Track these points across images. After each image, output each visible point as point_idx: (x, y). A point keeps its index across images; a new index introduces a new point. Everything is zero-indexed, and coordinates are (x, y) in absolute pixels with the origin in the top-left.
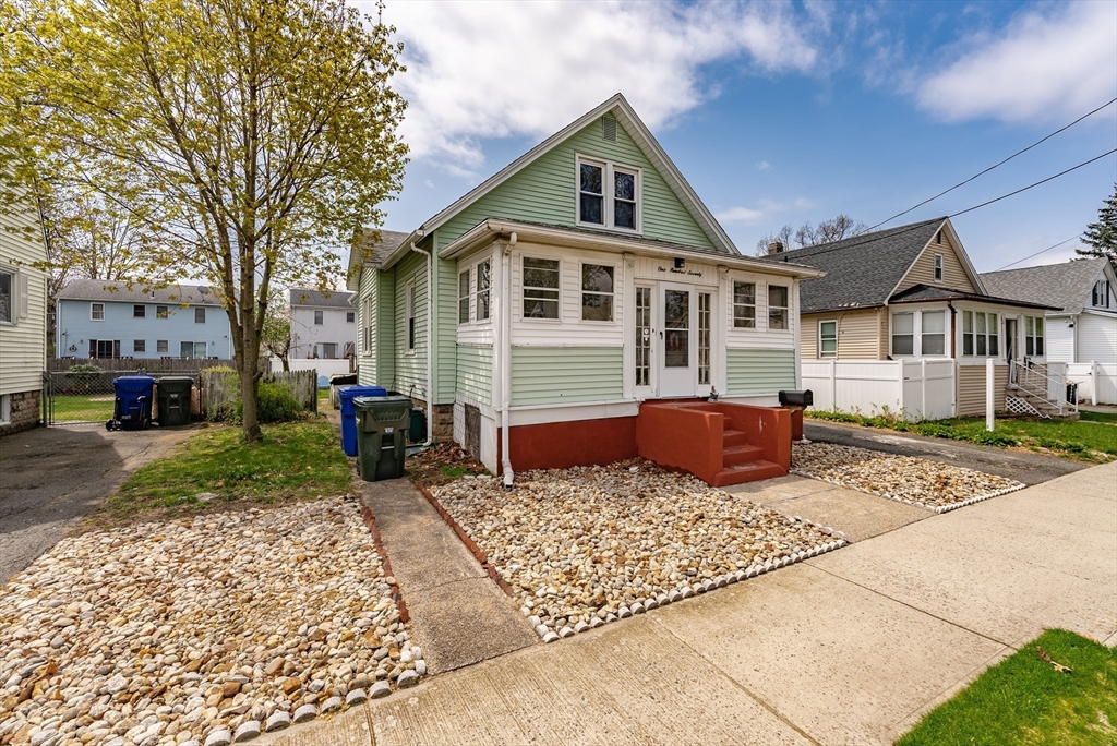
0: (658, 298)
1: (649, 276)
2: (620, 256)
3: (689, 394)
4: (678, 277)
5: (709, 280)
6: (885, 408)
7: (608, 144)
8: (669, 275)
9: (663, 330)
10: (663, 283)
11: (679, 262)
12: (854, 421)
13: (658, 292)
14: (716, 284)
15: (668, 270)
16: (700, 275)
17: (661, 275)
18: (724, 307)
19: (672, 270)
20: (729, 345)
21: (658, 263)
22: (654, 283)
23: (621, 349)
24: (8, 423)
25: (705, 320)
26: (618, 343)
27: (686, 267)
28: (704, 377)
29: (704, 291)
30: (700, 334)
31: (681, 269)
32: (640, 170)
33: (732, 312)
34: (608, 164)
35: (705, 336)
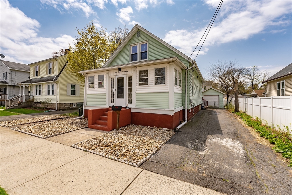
0: (116, 80)
4: (121, 73)
5: (130, 72)
7: (139, 38)
8: (118, 74)
9: (117, 88)
14: (133, 73)
15: (117, 72)
16: (127, 71)
17: (116, 74)
19: (119, 72)
20: (137, 91)
21: (114, 71)
22: (115, 76)
23: (106, 94)
25: (130, 84)
26: (105, 92)
27: (122, 70)
28: (130, 101)
29: (130, 76)
30: (129, 89)
31: (121, 71)
32: (148, 41)
33: (138, 81)
34: (139, 44)
35: (130, 90)
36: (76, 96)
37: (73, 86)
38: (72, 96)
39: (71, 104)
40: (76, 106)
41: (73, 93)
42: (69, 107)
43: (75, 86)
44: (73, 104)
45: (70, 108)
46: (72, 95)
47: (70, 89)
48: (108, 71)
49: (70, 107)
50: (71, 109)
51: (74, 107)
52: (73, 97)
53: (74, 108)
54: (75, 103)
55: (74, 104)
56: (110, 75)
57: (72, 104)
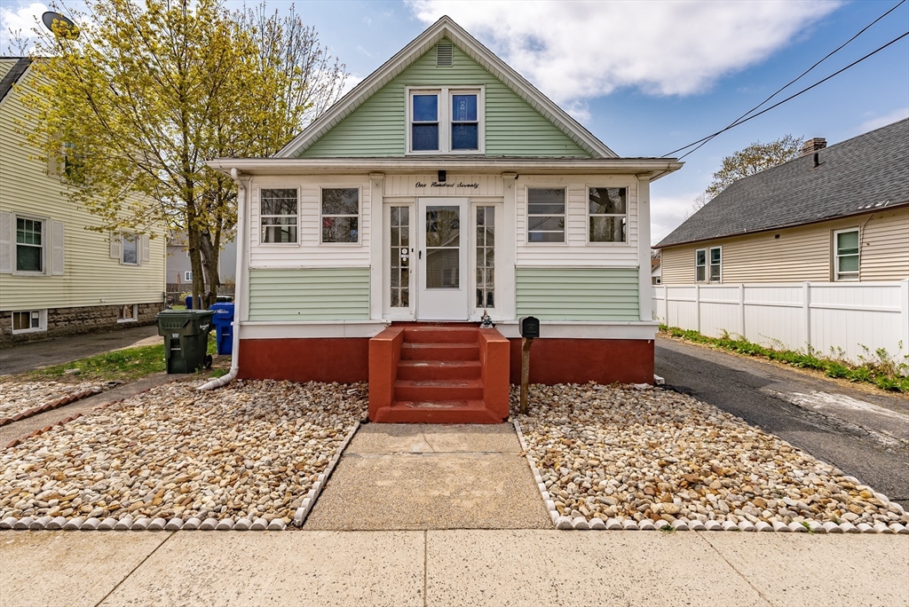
0: (417, 216)
1: (404, 193)
2: (366, 176)
3: (462, 318)
4: (444, 191)
5: (488, 191)
6: (881, 353)
7: (444, 70)
8: (429, 190)
9: (424, 248)
10: (421, 200)
11: (442, 175)
12: (821, 369)
13: (417, 211)
14: (500, 193)
15: (429, 184)
16: (475, 186)
17: (420, 191)
18: (512, 218)
19: (434, 184)
20: (520, 263)
21: (414, 179)
22: (413, 200)
23: (368, 269)
24: (136, 320)
25: (486, 236)
27: (450, 180)
28: (486, 298)
29: (484, 202)
30: (480, 252)
31: (447, 182)
32: (483, 88)
33: (525, 225)
34: (445, 90)
35: (486, 254)
36: (46, 277)
37: (29, 228)
38: (23, 277)
39: (16, 314)
40: (43, 327)
41: (30, 259)
42: (9, 334)
43: (38, 226)
44: (27, 314)
45: (15, 337)
46: (22, 273)
47: (13, 243)
48: (381, 177)
49: (15, 332)
50: (22, 341)
51: (31, 330)
52: (32, 283)
53: (35, 334)
54: (37, 311)
55: (35, 316)
56: (388, 194)
57: (25, 317)
